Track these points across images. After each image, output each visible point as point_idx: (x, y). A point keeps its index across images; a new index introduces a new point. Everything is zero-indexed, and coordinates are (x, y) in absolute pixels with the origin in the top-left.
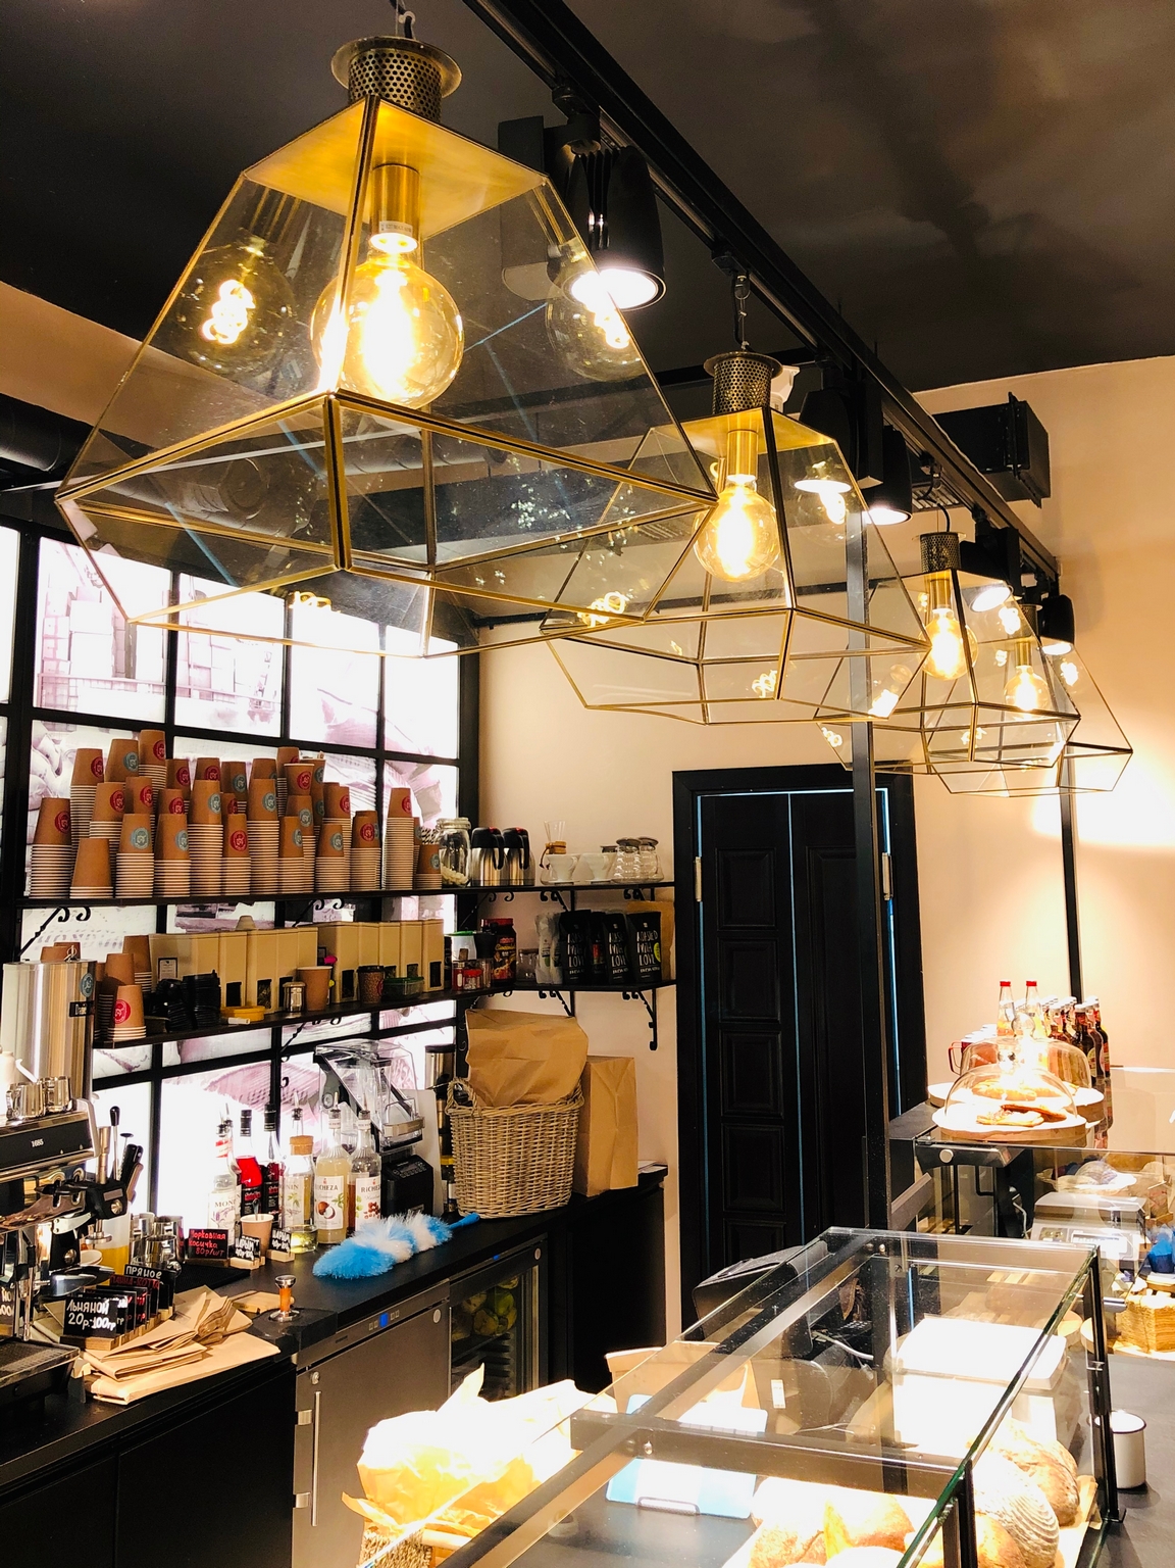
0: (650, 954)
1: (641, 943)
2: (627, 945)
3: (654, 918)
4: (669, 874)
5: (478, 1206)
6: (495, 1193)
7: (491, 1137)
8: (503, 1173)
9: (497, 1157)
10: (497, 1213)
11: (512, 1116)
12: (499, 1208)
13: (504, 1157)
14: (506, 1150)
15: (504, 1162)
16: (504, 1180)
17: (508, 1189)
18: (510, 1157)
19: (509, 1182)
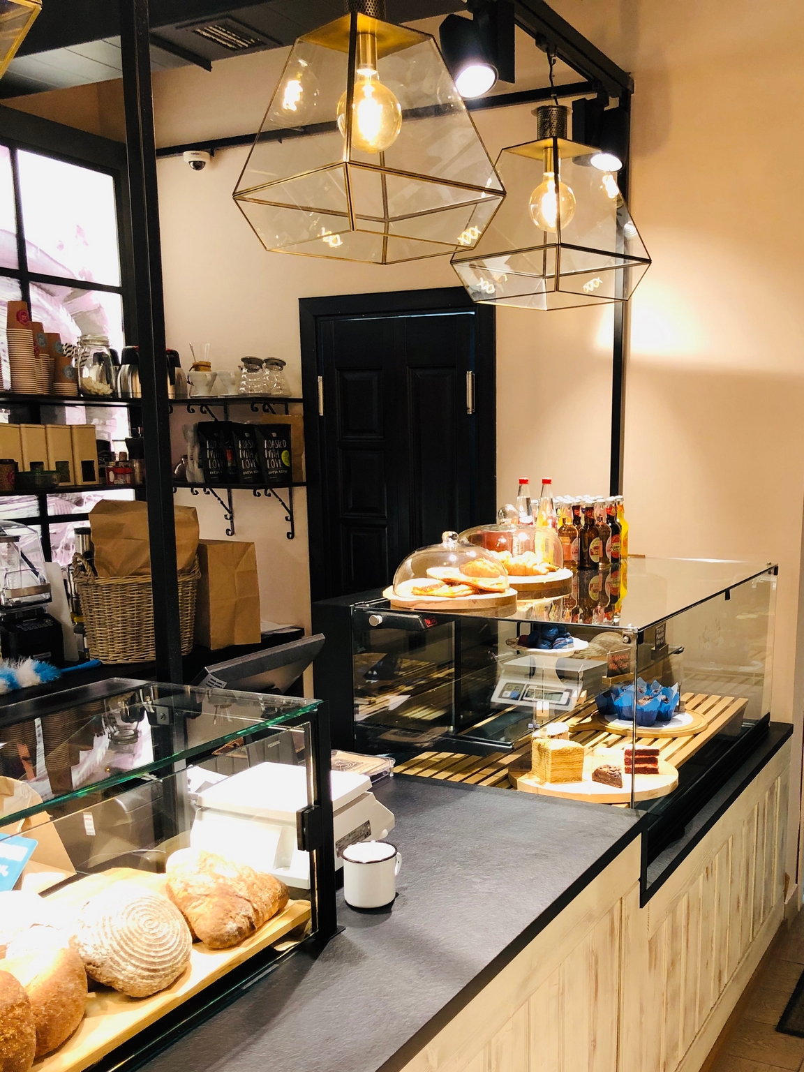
0: (277, 459)
1: (268, 449)
2: (256, 451)
3: (284, 431)
4: (296, 390)
5: (100, 654)
6: (113, 645)
7: (106, 601)
8: (119, 630)
9: (113, 617)
10: (116, 660)
11: (123, 585)
12: (118, 656)
13: (119, 617)
14: (120, 612)
15: (118, 621)
16: (120, 635)
17: (124, 642)
18: (124, 617)
19: (124, 636)
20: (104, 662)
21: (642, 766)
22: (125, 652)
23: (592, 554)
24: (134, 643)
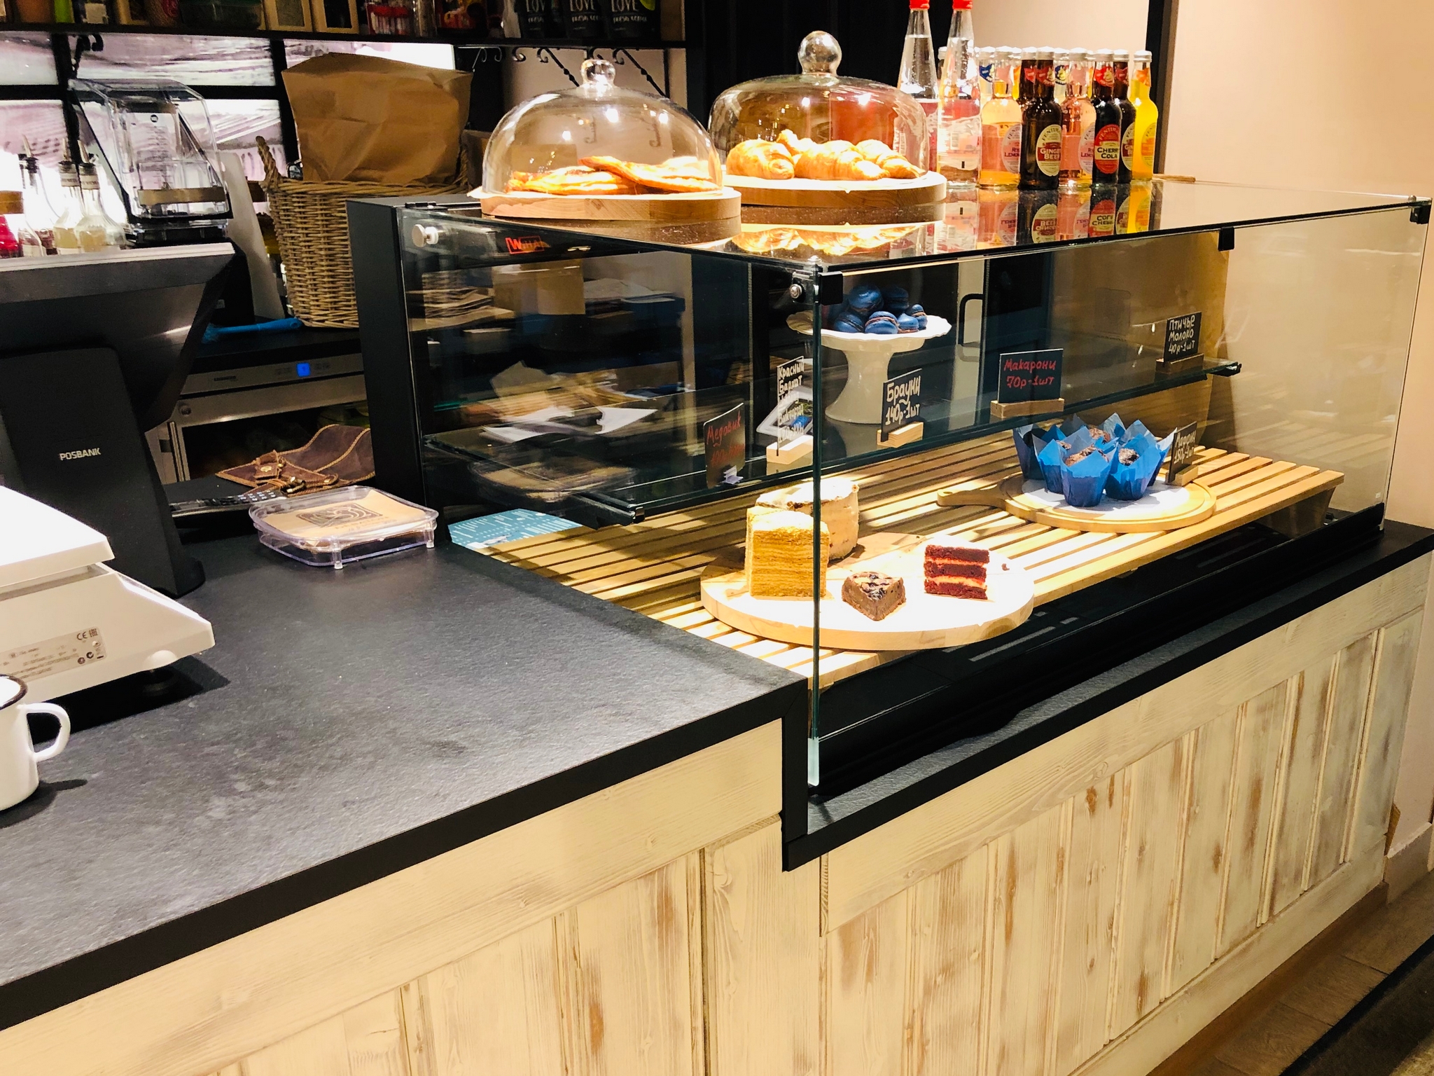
5: (301, 310)
6: (316, 295)
7: (299, 220)
8: (323, 271)
9: (312, 249)
10: (323, 321)
11: (324, 195)
12: (325, 315)
13: (321, 249)
14: (322, 241)
15: (321, 255)
16: (326, 280)
17: (334, 292)
18: (330, 249)
19: (332, 282)
20: (307, 323)
21: (955, 580)
22: (336, 309)
23: (1042, 157)
24: (349, 295)
